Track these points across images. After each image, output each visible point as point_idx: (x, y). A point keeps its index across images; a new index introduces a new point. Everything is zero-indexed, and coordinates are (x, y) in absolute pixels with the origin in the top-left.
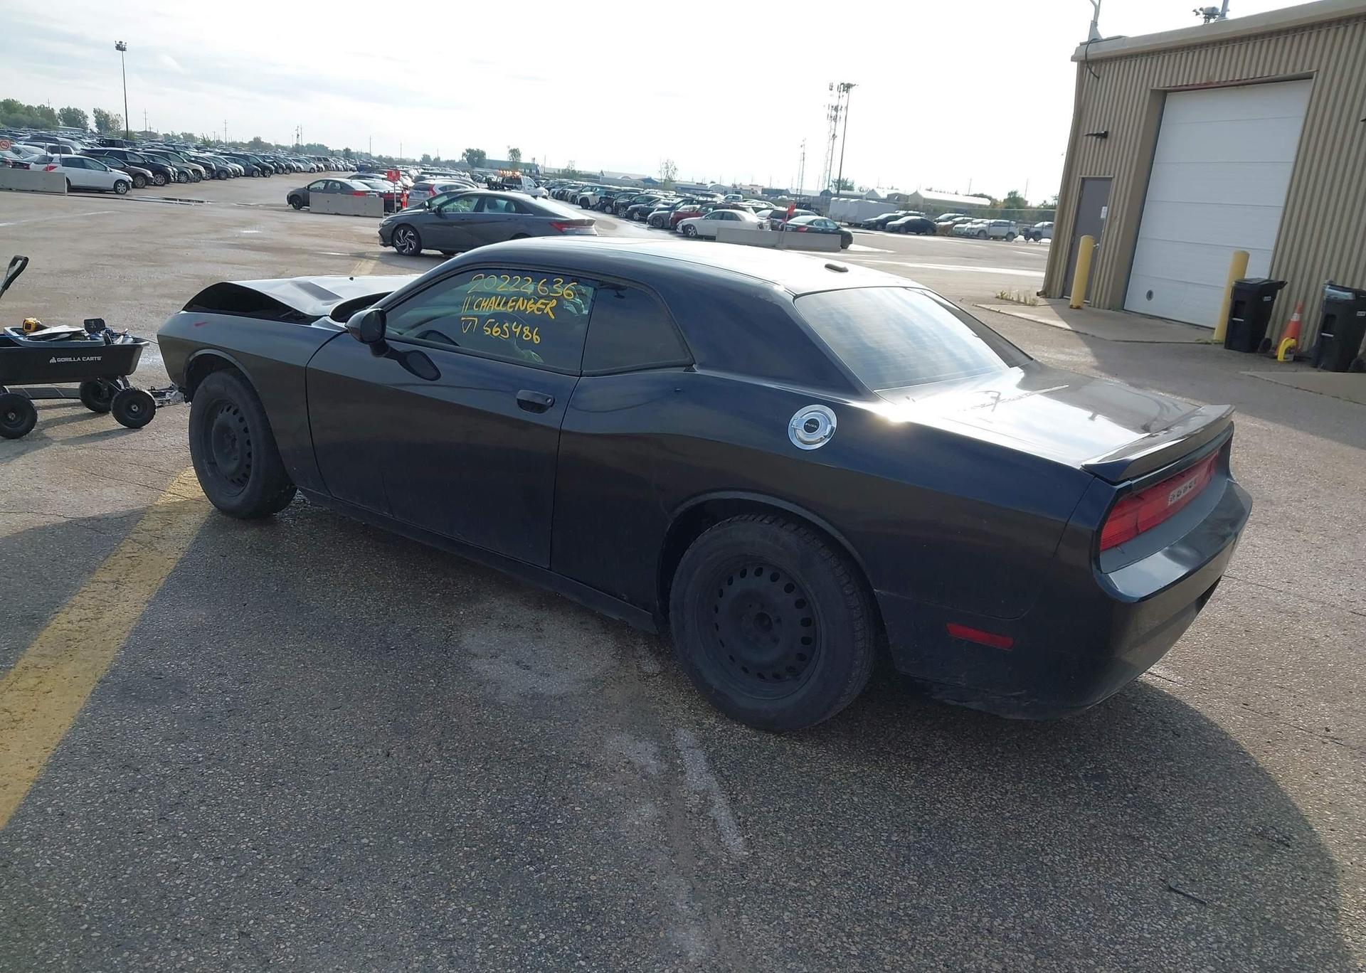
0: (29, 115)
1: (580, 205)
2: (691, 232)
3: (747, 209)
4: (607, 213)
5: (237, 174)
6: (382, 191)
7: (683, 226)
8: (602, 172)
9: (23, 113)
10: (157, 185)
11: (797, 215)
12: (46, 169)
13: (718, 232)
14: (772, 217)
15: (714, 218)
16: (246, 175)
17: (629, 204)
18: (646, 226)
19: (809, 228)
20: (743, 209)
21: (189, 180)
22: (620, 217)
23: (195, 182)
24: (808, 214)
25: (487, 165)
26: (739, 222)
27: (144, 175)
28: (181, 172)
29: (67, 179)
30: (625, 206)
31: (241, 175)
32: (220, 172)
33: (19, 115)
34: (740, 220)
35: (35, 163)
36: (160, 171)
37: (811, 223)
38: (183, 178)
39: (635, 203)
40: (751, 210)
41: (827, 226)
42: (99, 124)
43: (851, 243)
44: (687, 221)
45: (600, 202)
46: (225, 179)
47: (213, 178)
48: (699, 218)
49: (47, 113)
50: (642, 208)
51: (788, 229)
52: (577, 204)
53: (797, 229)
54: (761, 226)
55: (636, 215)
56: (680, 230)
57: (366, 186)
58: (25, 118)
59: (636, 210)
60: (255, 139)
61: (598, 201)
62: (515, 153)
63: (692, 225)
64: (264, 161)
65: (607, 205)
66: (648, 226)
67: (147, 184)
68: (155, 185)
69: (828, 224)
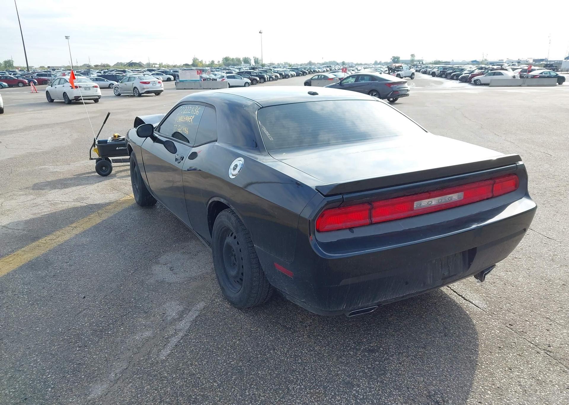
0: (233, 61)
1: (431, 75)
2: (478, 82)
3: (508, 70)
4: (443, 78)
5: (292, 76)
6: (340, 77)
7: (474, 80)
8: (453, 60)
9: (231, 61)
10: (261, 83)
11: (534, 70)
12: (222, 80)
13: (491, 82)
14: (521, 72)
15: (490, 75)
16: (297, 76)
17: (452, 72)
18: (458, 81)
19: (540, 76)
20: (506, 70)
21: (273, 80)
22: (448, 79)
23: (275, 80)
24: (541, 69)
25: (400, 62)
26: (503, 76)
27: (256, 80)
28: (270, 77)
29: (228, 83)
30: (450, 73)
31: (295, 76)
32: (286, 76)
33: (230, 62)
34: (503, 75)
35: (219, 78)
36: (262, 77)
37: (541, 73)
38: (271, 79)
39: (455, 72)
40: (511, 70)
41: (551, 74)
42: (255, 62)
43: (564, 82)
44: (476, 78)
45: (440, 73)
46: (288, 78)
47: (283, 78)
48: (483, 76)
49: (238, 60)
50: (457, 74)
51: (529, 77)
52: (430, 75)
53: (534, 77)
54: (514, 77)
55: (455, 78)
56: (473, 82)
57: (334, 76)
58: (231, 62)
59: (455, 75)
60: (310, 61)
61: (439, 72)
62: (413, 55)
63: (479, 79)
64: (305, 70)
65: (443, 74)
66: (459, 81)
67: (257, 83)
68: (260, 83)
69: (551, 73)
